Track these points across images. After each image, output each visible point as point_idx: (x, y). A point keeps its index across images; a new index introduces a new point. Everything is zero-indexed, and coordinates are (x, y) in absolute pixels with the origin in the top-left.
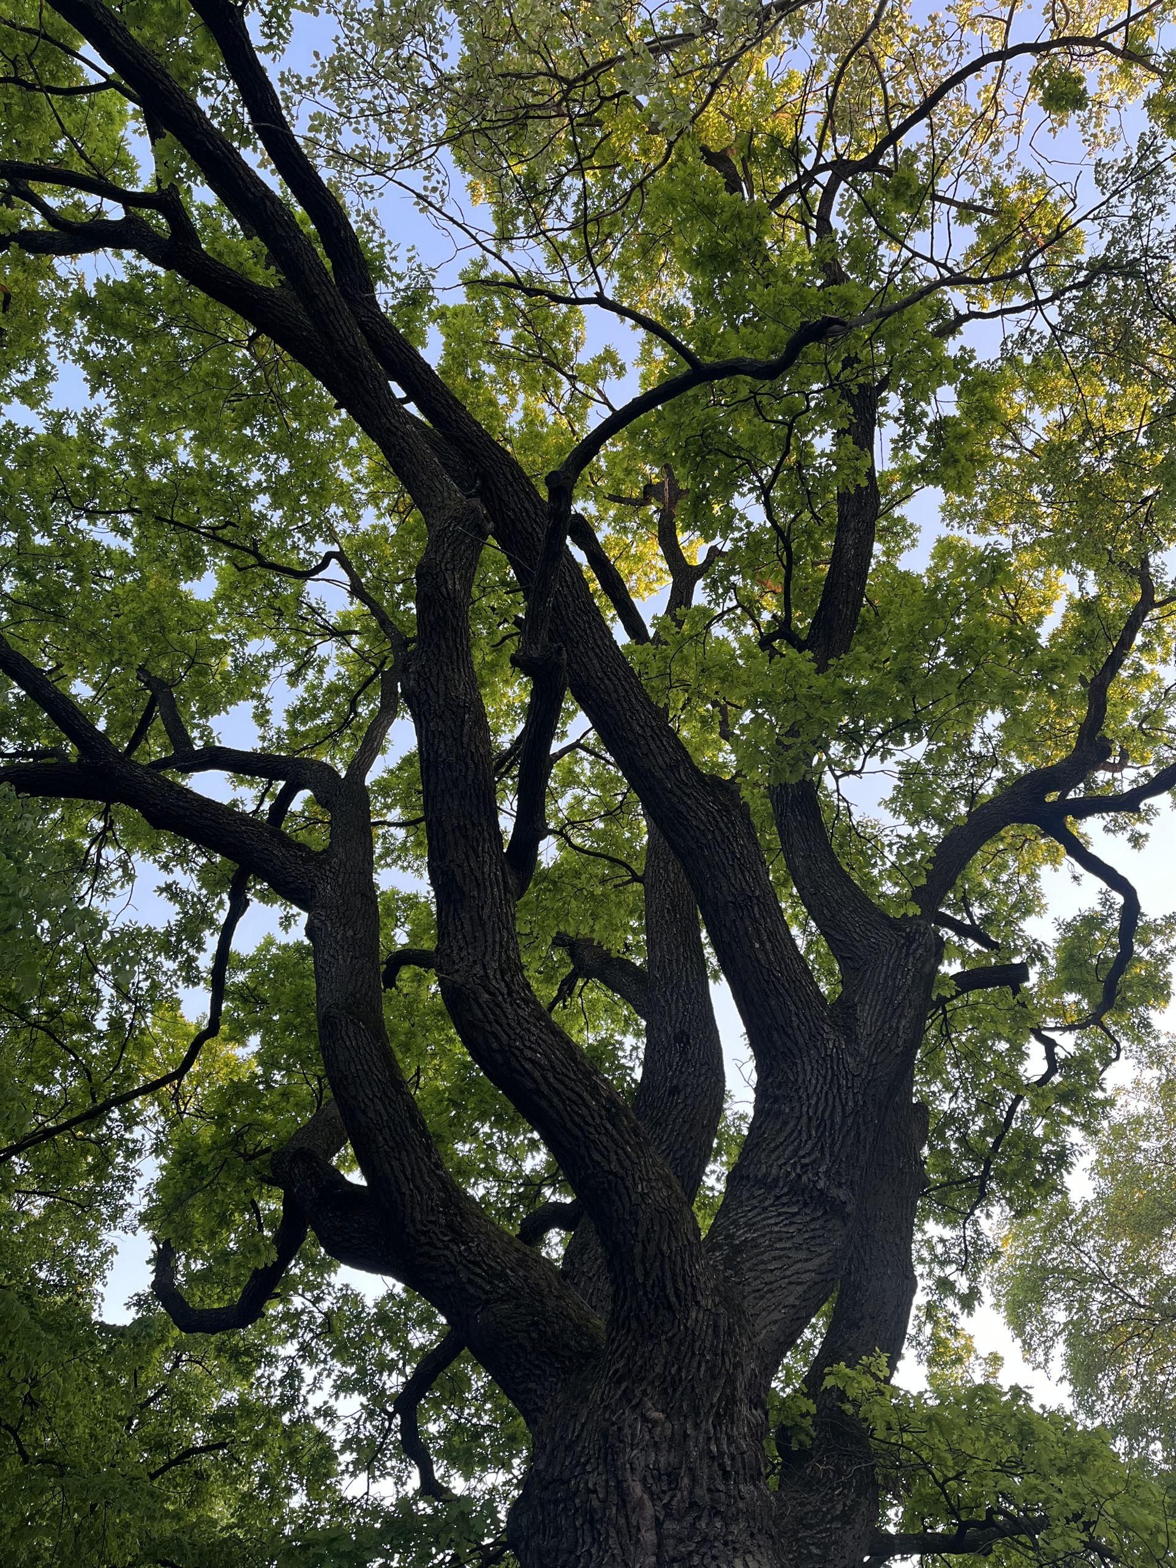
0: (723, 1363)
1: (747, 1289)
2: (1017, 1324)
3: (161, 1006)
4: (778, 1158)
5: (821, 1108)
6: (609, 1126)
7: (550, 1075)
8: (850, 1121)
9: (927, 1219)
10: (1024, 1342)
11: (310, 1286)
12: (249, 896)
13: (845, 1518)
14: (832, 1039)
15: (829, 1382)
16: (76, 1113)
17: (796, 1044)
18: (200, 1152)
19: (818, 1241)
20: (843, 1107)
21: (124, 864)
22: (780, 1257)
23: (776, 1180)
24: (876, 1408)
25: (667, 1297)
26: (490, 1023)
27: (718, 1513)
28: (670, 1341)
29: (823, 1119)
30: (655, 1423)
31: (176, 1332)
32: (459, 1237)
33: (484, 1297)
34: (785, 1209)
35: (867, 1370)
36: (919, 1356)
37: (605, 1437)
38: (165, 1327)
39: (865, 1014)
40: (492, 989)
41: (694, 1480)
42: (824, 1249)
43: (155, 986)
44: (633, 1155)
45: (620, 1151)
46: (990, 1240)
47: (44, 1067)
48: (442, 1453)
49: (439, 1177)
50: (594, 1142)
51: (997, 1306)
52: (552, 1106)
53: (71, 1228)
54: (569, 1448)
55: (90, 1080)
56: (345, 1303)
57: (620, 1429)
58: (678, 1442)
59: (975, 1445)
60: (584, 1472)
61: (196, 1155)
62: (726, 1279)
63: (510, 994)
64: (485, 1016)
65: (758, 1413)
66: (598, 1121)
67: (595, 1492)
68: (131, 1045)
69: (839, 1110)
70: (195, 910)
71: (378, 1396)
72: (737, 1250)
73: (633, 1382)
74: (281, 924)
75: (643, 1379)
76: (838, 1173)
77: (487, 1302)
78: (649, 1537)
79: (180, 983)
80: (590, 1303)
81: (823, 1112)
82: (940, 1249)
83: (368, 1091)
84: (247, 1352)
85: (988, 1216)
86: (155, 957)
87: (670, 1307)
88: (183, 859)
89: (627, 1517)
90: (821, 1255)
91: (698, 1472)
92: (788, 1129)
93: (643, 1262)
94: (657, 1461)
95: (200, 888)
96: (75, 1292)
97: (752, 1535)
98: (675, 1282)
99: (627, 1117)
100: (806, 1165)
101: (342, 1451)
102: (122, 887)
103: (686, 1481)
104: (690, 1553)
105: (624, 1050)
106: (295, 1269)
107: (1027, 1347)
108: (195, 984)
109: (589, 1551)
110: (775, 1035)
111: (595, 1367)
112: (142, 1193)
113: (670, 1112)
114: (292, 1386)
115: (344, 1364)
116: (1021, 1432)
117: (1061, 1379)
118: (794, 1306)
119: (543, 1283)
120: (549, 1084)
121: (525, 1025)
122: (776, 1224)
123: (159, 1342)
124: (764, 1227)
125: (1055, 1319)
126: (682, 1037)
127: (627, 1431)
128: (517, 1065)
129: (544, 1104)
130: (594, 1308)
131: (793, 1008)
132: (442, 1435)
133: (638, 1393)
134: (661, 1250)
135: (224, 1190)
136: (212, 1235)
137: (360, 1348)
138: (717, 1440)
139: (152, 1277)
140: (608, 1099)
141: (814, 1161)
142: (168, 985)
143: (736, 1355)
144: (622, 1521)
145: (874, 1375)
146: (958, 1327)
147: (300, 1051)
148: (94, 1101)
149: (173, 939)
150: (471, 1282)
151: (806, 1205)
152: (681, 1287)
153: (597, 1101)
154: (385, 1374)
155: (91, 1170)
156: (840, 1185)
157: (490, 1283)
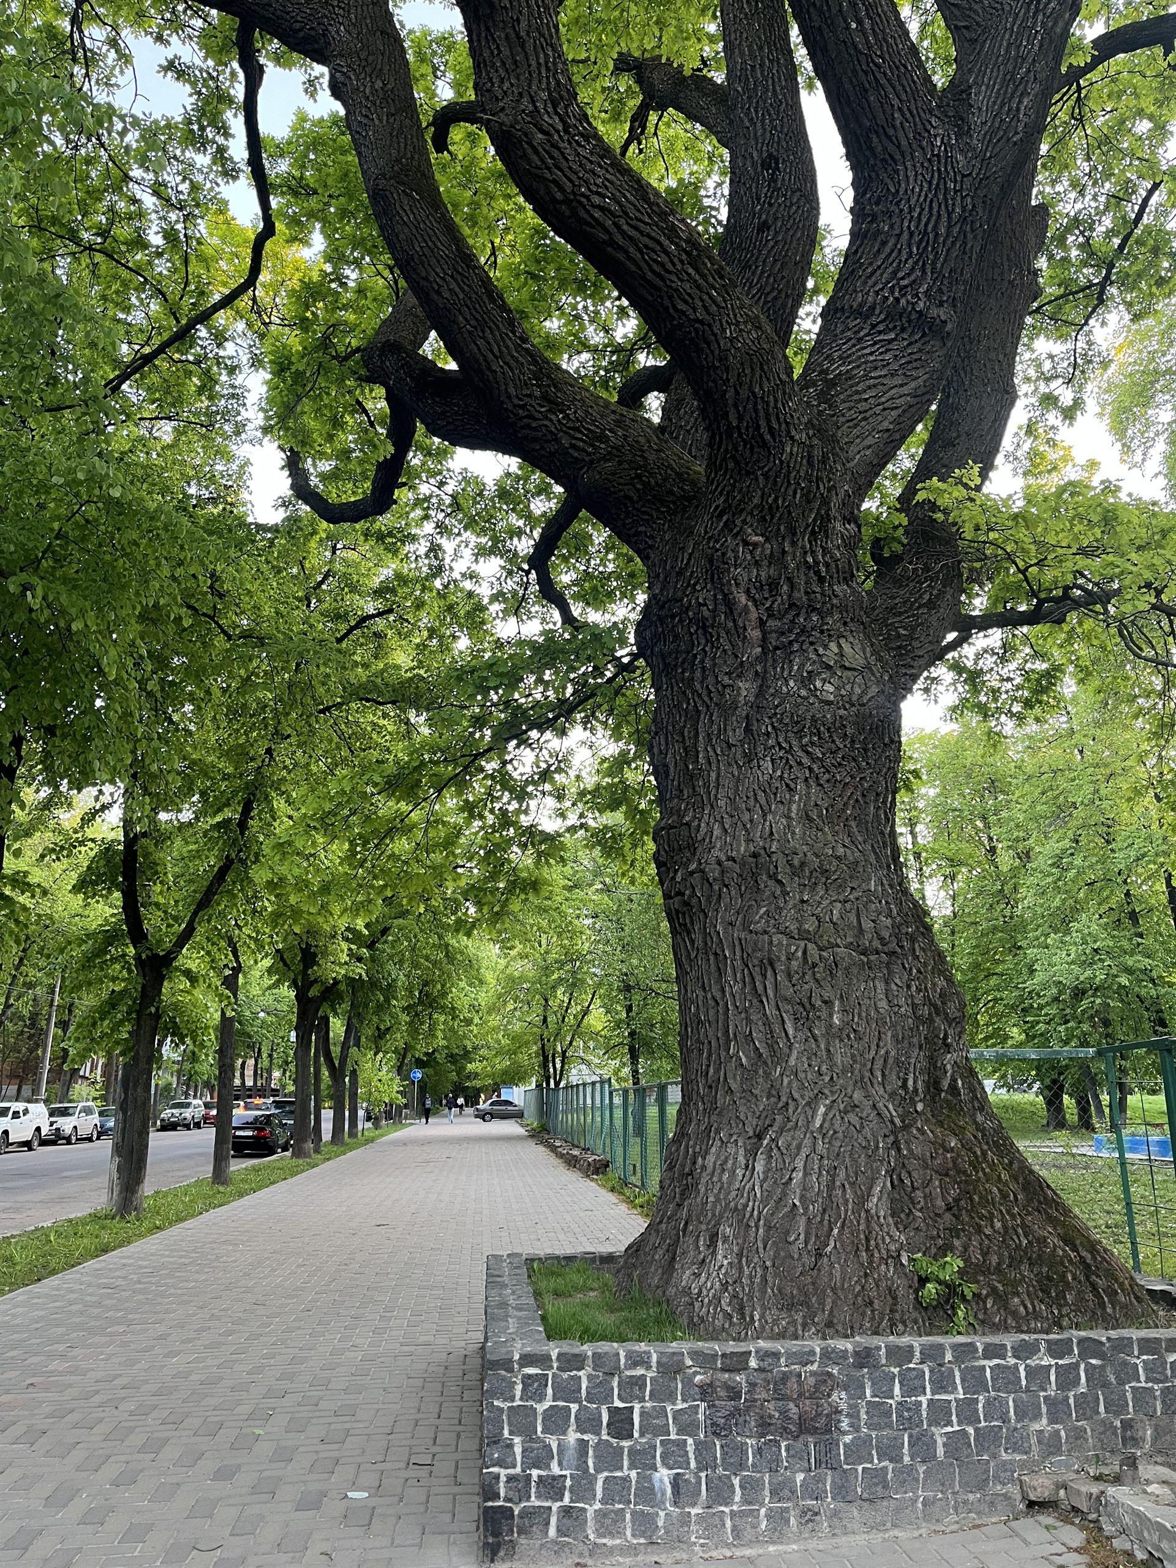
0: (818, 488)
1: (842, 419)
2: (1119, 430)
3: (208, 209)
4: (875, 284)
5: (924, 220)
6: (691, 271)
7: (622, 221)
8: (956, 230)
9: (1038, 335)
10: (1124, 445)
11: (433, 474)
12: (262, 61)
13: (931, 605)
14: (940, 133)
15: (921, 496)
16: (166, 336)
17: (899, 147)
18: (293, 359)
19: (914, 364)
20: (949, 214)
21: (113, 43)
22: (875, 386)
23: (873, 308)
24: (965, 512)
25: (761, 436)
26: (549, 169)
27: (814, 609)
28: (766, 476)
29: (926, 232)
30: (755, 545)
31: (324, 524)
32: (556, 406)
33: (587, 459)
34: (881, 337)
35: (960, 482)
36: (1015, 469)
37: (711, 561)
38: (312, 523)
39: (981, 98)
40: (545, 126)
41: (792, 587)
42: (921, 372)
43: (195, 187)
44: (720, 299)
45: (705, 297)
46: (1103, 348)
47: (117, 292)
48: (576, 597)
49: (527, 350)
50: (676, 290)
51: (1100, 415)
52: (630, 258)
53: (203, 447)
54: (680, 573)
55: (166, 300)
56: (468, 483)
57: (724, 554)
58: (778, 559)
59: (1058, 536)
60: (694, 590)
61: (291, 363)
62: (820, 413)
63: (566, 131)
64: (542, 161)
65: (852, 527)
66: (679, 266)
67: (705, 605)
68: (192, 259)
69: (944, 219)
70: (207, 87)
71: (512, 557)
72: (832, 384)
73: (734, 515)
74: (306, 91)
75: (742, 510)
76: (940, 290)
77: (591, 462)
78: (755, 634)
79: (219, 180)
80: (690, 453)
81: (926, 225)
82: (1047, 365)
83: (438, 270)
84: (390, 534)
85: (1104, 324)
86: (183, 152)
87: (764, 444)
88: (176, 25)
89: (734, 621)
90: (917, 378)
91: (796, 580)
92: (887, 250)
93: (736, 406)
94: (758, 575)
95: (206, 59)
96: (227, 503)
97: (845, 624)
98: (768, 421)
99: (710, 258)
100: (906, 287)
101: (491, 603)
102: (122, 72)
103: (785, 588)
104: (791, 643)
105: (706, 189)
106: (415, 459)
107: (1127, 449)
108: (235, 178)
109: (703, 650)
110: (875, 140)
111: (697, 507)
112: (256, 408)
113: (760, 251)
114: (436, 558)
115: (478, 535)
116: (1105, 519)
117: (1156, 475)
118: (888, 430)
119: (642, 440)
120: (623, 233)
121: (589, 166)
122: (871, 354)
123: (312, 535)
124: (859, 358)
125: (1160, 419)
126: (770, 162)
127: (730, 554)
128: (586, 216)
129: (620, 256)
130: (695, 457)
131: (896, 102)
132: (574, 583)
133: (738, 522)
134: (754, 394)
135: (328, 394)
136: (330, 438)
137: (488, 521)
138: (813, 552)
139: (289, 481)
140: (688, 241)
141: (914, 281)
142: (208, 185)
143: (830, 480)
144: (730, 624)
145: (966, 486)
146: (1057, 438)
147: (363, 239)
148: (178, 322)
149: (195, 127)
150: (573, 446)
151: (903, 330)
152: (776, 426)
153: (676, 245)
154: (515, 540)
155: (201, 390)
156: (941, 304)
157: (593, 445)
